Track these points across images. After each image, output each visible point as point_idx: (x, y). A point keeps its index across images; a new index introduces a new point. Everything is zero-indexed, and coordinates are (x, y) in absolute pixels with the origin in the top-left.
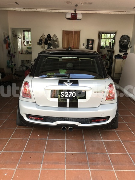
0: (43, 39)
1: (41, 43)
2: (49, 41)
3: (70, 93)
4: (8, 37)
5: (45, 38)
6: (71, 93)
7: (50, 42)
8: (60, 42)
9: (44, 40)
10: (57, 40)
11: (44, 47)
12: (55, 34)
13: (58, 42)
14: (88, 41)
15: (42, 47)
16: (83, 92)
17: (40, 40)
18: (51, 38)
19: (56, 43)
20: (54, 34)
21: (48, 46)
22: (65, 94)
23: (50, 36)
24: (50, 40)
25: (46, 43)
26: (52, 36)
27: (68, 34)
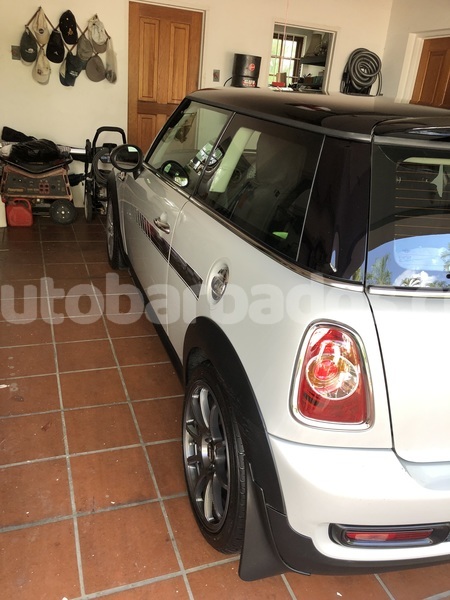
0: (41, 31)
1: (31, 50)
2: (70, 47)
5: (50, 29)
7: (74, 52)
8: (119, 57)
9: (44, 39)
11: (45, 72)
12: (96, 17)
14: (239, 60)
15: (40, 73)
18: (79, 34)
19: (103, 56)
20: (90, 16)
21: (67, 72)
23: (74, 24)
24: (73, 40)
26: (81, 22)
27: (153, 21)
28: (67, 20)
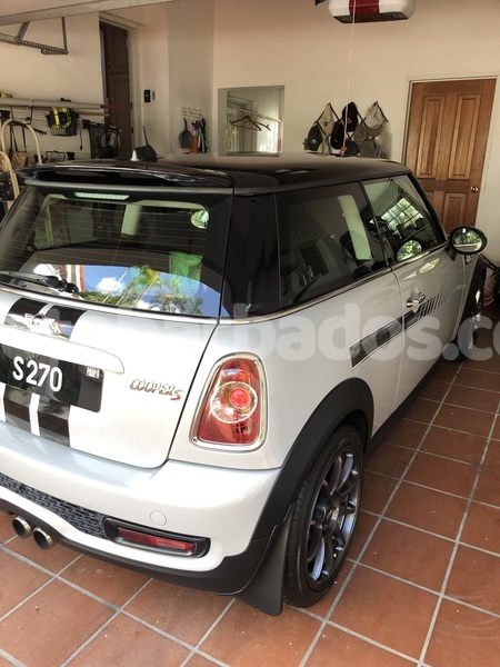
0: (327, 123)
1: (315, 141)
2: (350, 134)
3: (44, 370)
4: (201, 125)
5: (336, 120)
6: (47, 367)
7: (353, 139)
8: (393, 138)
9: (328, 130)
10: (380, 129)
12: (376, 103)
13: (387, 138)
16: (91, 374)
17: (313, 129)
18: (360, 121)
20: (371, 103)
22: (27, 371)
23: (357, 113)
24: (354, 127)
25: (337, 140)
26: (362, 110)
27: (438, 98)
28: (352, 110)
